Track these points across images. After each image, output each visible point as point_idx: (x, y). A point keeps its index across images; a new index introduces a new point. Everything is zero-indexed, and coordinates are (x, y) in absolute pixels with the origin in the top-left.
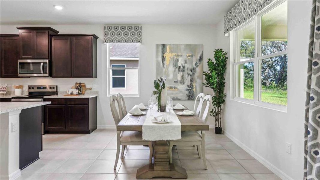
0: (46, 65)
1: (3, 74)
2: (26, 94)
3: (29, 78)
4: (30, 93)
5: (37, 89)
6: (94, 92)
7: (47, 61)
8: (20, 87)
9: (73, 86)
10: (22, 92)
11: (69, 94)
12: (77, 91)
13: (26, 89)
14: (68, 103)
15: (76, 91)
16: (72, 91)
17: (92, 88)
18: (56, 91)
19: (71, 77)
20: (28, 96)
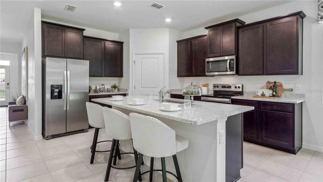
0: (233, 62)
1: (194, 74)
2: (211, 93)
3: (214, 76)
4: (215, 92)
5: (222, 88)
6: (297, 94)
7: (234, 57)
8: (206, 85)
9: (264, 86)
10: (208, 90)
11: (258, 95)
12: (271, 92)
13: (211, 87)
14: (262, 108)
15: (268, 93)
16: (263, 92)
17: (294, 89)
18: (241, 91)
19: (263, 74)
20: (213, 95)
